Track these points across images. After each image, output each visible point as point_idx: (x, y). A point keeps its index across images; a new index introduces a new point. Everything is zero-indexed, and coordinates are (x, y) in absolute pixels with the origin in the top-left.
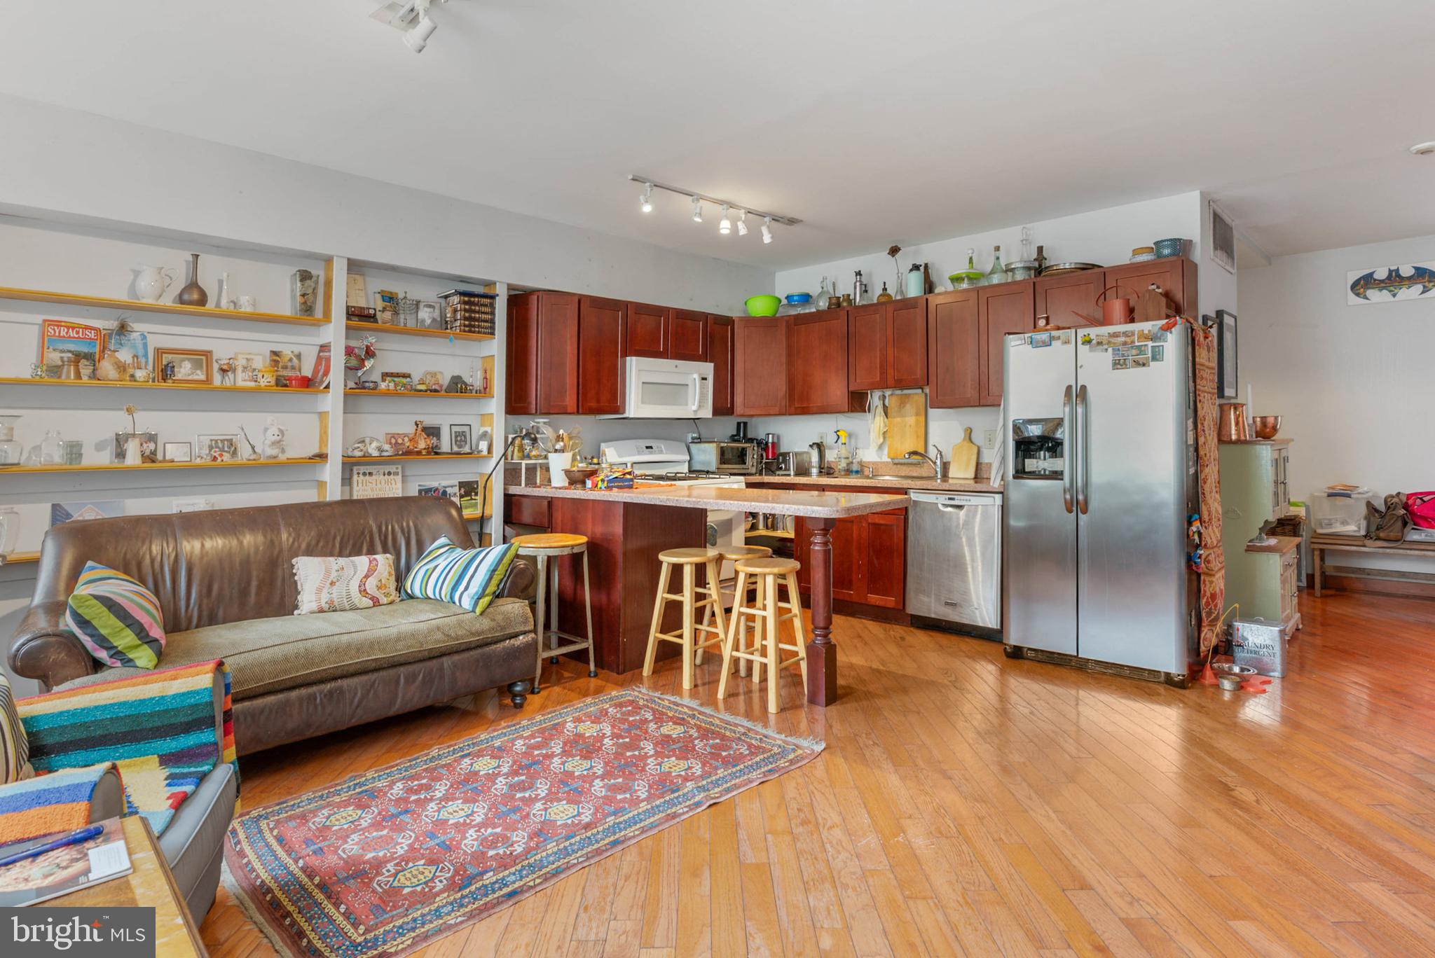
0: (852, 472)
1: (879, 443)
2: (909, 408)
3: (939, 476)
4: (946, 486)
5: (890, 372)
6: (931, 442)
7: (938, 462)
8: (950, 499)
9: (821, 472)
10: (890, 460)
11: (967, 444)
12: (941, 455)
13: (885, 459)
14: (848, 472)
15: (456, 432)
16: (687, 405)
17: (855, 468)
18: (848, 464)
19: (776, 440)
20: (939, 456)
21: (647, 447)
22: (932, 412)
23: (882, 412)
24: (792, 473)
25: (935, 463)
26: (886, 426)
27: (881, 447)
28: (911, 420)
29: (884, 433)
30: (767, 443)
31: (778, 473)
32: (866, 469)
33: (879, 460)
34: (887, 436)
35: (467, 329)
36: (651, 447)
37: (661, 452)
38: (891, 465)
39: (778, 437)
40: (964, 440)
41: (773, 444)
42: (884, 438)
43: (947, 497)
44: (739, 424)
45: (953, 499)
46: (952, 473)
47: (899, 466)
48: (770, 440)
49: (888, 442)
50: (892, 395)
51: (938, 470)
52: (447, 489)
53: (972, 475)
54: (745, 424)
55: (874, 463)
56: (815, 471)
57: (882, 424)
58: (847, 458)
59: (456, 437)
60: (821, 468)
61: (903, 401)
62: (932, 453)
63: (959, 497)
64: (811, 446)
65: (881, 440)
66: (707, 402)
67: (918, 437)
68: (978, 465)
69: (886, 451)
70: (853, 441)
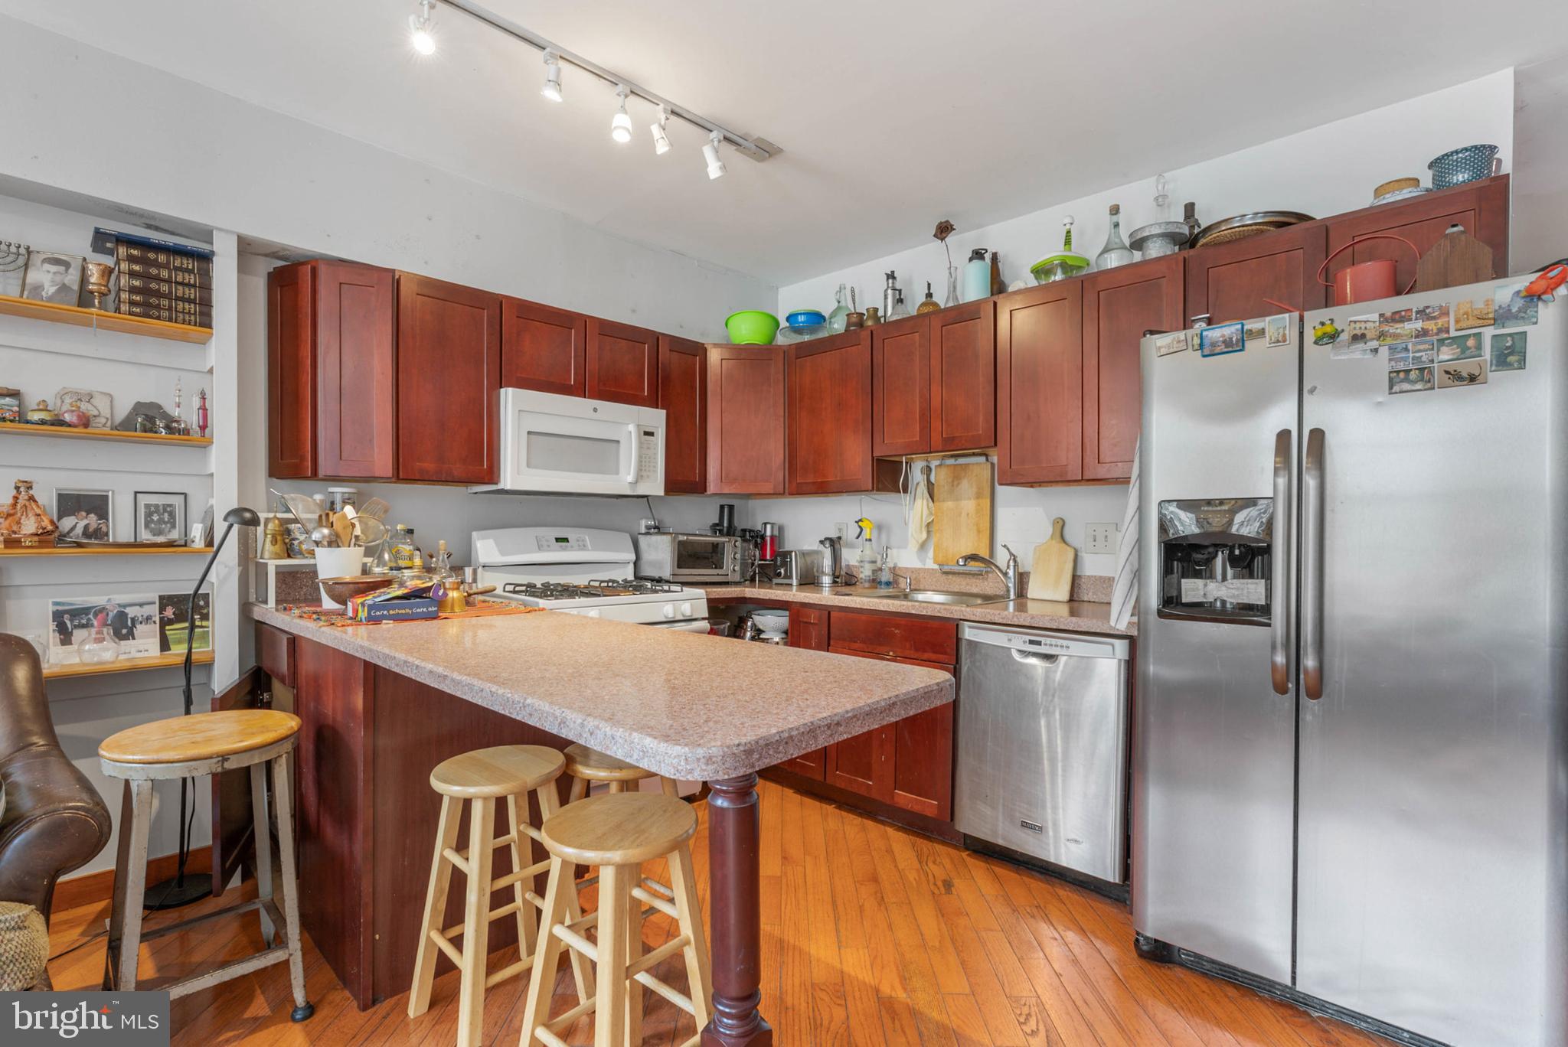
0: (880, 583)
1: (920, 541)
2: (967, 486)
3: (1012, 596)
4: (1023, 619)
5: (936, 424)
6: (1001, 538)
7: (1011, 573)
8: (1031, 642)
9: (835, 582)
10: (936, 567)
11: (1056, 545)
12: (1015, 561)
13: (930, 564)
14: (875, 582)
15: (147, 506)
16: (617, 473)
17: (885, 577)
18: (874, 572)
19: (776, 533)
20: (1012, 563)
21: (558, 540)
22: (1002, 491)
23: (926, 492)
24: (795, 582)
25: (1005, 574)
26: (931, 514)
27: (923, 546)
28: (969, 505)
29: (928, 525)
30: (763, 537)
31: (775, 581)
32: (901, 580)
33: (923, 567)
34: (934, 528)
35: (137, 310)
36: (566, 540)
37: (583, 548)
38: (939, 574)
39: (781, 529)
40: (1052, 537)
41: (772, 538)
42: (929, 532)
43: (1028, 638)
44: (722, 507)
45: (1039, 643)
46: (1033, 591)
47: (950, 576)
48: (768, 533)
49: (934, 539)
50: (940, 465)
51: (1011, 585)
52: (127, 610)
53: (1064, 595)
54: (731, 507)
55: (913, 571)
56: (826, 580)
57: (925, 512)
58: (874, 562)
59: (149, 515)
60: (835, 577)
61: (956, 478)
62: (1002, 558)
63: (1048, 641)
64: (822, 542)
65: (924, 535)
66: (655, 471)
67: (979, 531)
68: (1075, 579)
69: (931, 554)
70: (884, 536)
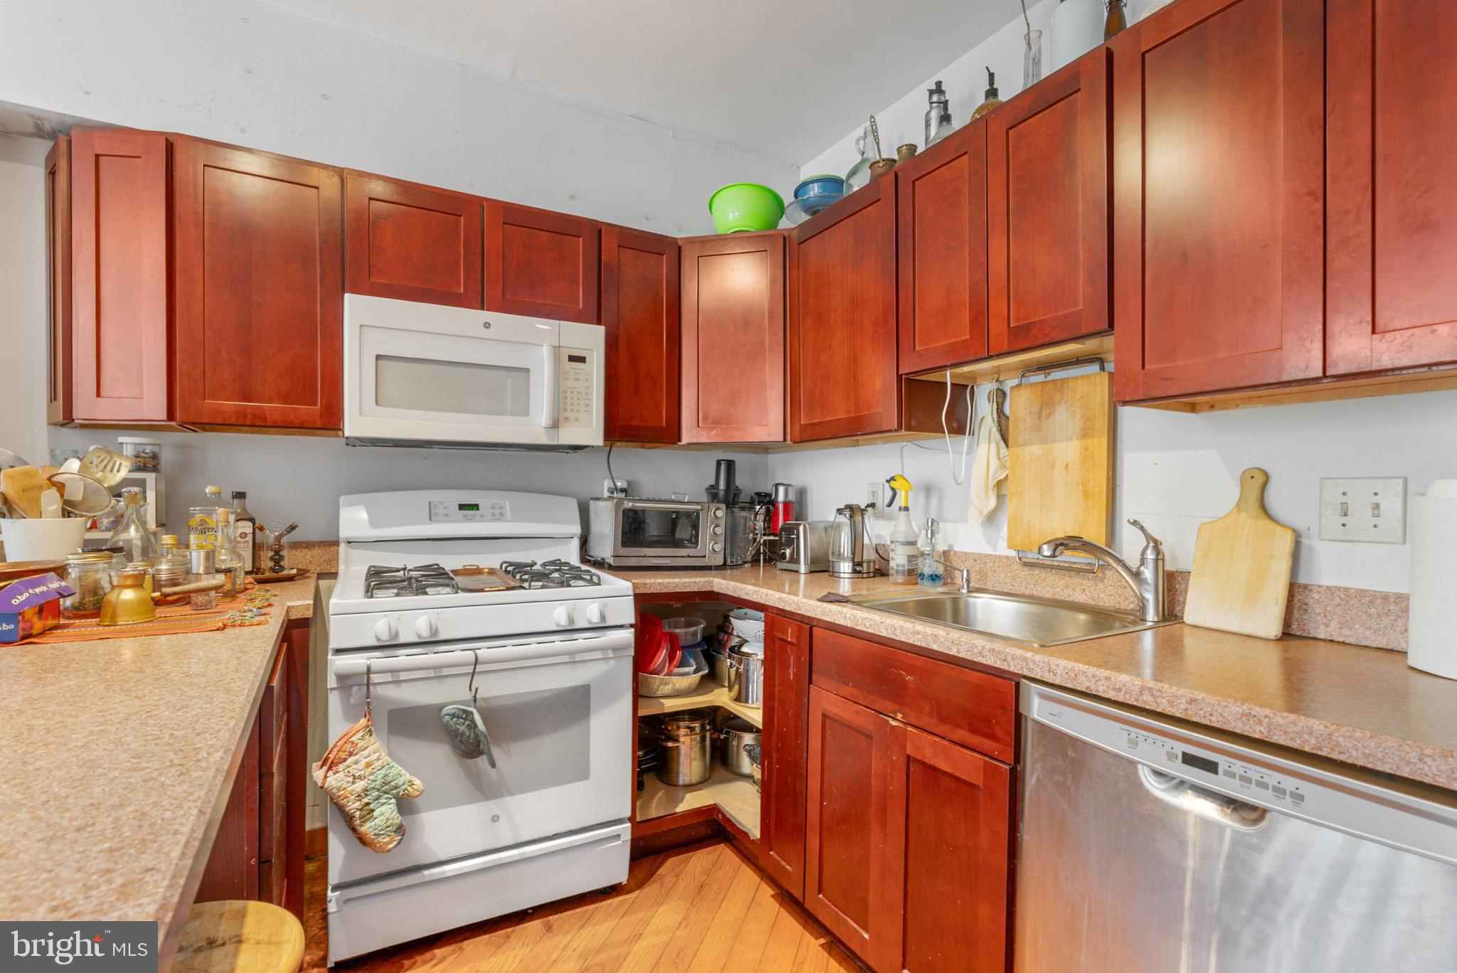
0: (922, 576)
1: (985, 512)
2: (1065, 418)
3: (1151, 616)
4: (1174, 698)
5: (998, 306)
6: (1128, 509)
7: (1148, 573)
8: (1189, 760)
9: (855, 571)
10: (1013, 553)
11: (1250, 522)
12: (1157, 550)
13: (1003, 550)
14: (913, 575)
16: (527, 414)
17: (928, 567)
18: (911, 558)
19: (791, 498)
20: (1150, 555)
21: (462, 507)
23: (995, 431)
24: (803, 568)
25: (1137, 575)
26: (1003, 467)
27: (991, 518)
28: (1068, 450)
29: (999, 484)
30: (773, 503)
31: (780, 565)
32: (957, 574)
33: (991, 552)
34: (1008, 489)
36: (475, 507)
37: (501, 517)
38: (1017, 566)
39: (802, 493)
40: (1239, 506)
41: (787, 505)
42: (1000, 497)
43: (1181, 748)
44: (719, 463)
45: (1211, 767)
46: (1196, 610)
47: (1037, 571)
48: (781, 498)
49: (1010, 506)
50: (1019, 386)
51: (1150, 596)
53: (1272, 628)
54: (730, 465)
55: (978, 558)
56: (845, 567)
57: (994, 464)
58: (913, 543)
60: (857, 566)
61: (1046, 406)
62: (1131, 545)
63: (1238, 767)
64: (840, 511)
65: (992, 502)
66: (589, 412)
67: (1086, 495)
68: (1295, 592)
69: (1004, 532)
70: (934, 503)
